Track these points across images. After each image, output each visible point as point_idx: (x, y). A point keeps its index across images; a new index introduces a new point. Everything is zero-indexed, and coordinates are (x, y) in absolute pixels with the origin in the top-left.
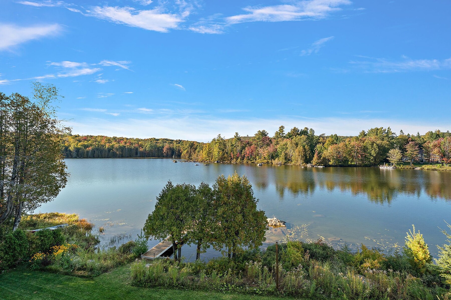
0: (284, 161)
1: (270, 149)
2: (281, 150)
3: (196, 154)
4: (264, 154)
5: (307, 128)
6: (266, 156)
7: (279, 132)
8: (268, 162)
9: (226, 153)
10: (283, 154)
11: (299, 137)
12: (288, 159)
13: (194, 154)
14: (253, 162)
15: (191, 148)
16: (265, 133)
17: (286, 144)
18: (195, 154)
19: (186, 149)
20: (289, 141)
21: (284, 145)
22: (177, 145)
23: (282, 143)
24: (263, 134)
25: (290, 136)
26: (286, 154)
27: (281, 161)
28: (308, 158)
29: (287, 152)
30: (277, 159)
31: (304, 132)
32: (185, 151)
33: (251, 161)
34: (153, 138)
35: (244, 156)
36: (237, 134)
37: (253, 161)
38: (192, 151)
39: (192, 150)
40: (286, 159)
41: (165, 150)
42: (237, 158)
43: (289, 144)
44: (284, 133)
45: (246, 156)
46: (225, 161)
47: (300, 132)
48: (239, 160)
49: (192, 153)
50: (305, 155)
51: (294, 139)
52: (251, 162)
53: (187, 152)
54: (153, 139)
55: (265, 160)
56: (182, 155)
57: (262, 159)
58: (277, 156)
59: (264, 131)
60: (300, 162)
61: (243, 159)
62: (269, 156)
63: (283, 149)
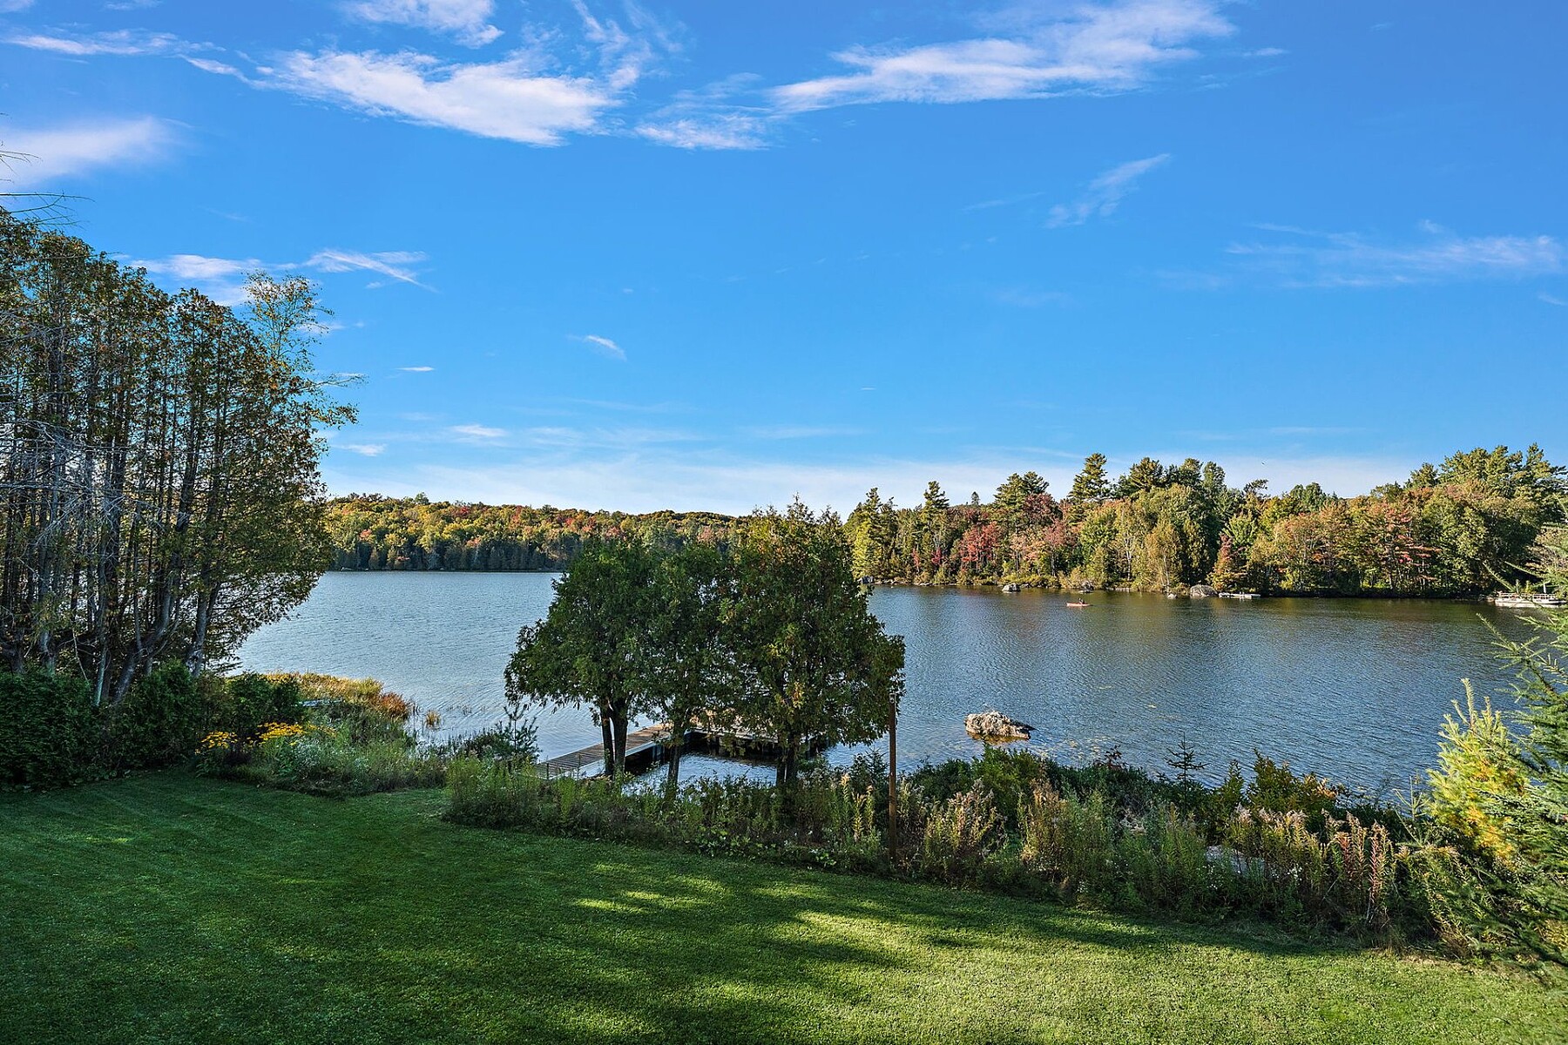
0: (1103, 576)
1: (1053, 537)
2: (1091, 541)
4: (1032, 554)
5: (1193, 462)
6: (1037, 562)
7: (1086, 475)
8: (1043, 582)
9: (897, 551)
10: (1099, 551)
11: (1161, 493)
12: (1116, 570)
14: (989, 583)
16: (1036, 483)
17: (1112, 518)
20: (1120, 508)
21: (1103, 522)
23: (1095, 515)
24: (1031, 486)
25: (1127, 490)
26: (1111, 554)
27: (1092, 577)
28: (1195, 564)
29: (1114, 545)
30: (1076, 571)
31: (1185, 477)
33: (983, 577)
34: (667, 511)
35: (959, 561)
36: (934, 486)
37: (989, 579)
40: (1110, 568)
42: (933, 569)
43: (1120, 516)
44: (1103, 479)
45: (966, 560)
46: (893, 578)
47: (1168, 476)
48: (940, 574)
50: (1184, 556)
51: (1142, 499)
52: (982, 581)
54: (667, 514)
55: (1033, 576)
57: (1021, 572)
58: (1078, 560)
59: (1032, 476)
60: (1163, 579)
61: (955, 572)
62: (1048, 561)
63: (1098, 535)
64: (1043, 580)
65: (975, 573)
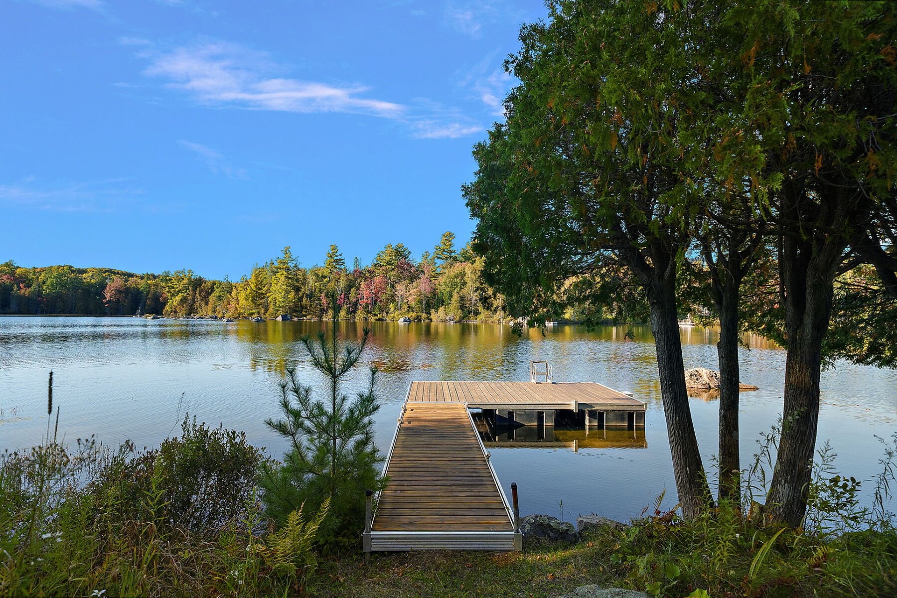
0: (459, 314)
1: (422, 286)
2: (448, 289)
3: (210, 306)
4: (410, 299)
6: (413, 304)
7: (442, 245)
8: (418, 318)
9: (307, 295)
10: (456, 296)
12: (467, 309)
13: (203, 305)
14: (379, 320)
15: (194, 290)
16: (404, 251)
18: (206, 304)
19: (179, 291)
20: (467, 268)
21: (457, 277)
22: (149, 282)
24: (399, 253)
25: (466, 257)
26: (462, 299)
27: (452, 314)
29: (464, 292)
30: (441, 309)
32: (177, 298)
33: (375, 315)
35: (356, 304)
36: (333, 249)
37: (380, 316)
38: (199, 297)
39: (197, 295)
40: (462, 307)
41: (108, 294)
43: (468, 272)
44: (452, 249)
45: (362, 303)
46: (305, 316)
48: (343, 313)
49: (198, 304)
52: (375, 318)
53: (184, 300)
55: (411, 314)
56: (167, 308)
57: (402, 310)
58: (442, 302)
59: (400, 246)
61: (354, 312)
62: (420, 302)
63: (454, 285)
64: (418, 316)
65: (369, 312)
